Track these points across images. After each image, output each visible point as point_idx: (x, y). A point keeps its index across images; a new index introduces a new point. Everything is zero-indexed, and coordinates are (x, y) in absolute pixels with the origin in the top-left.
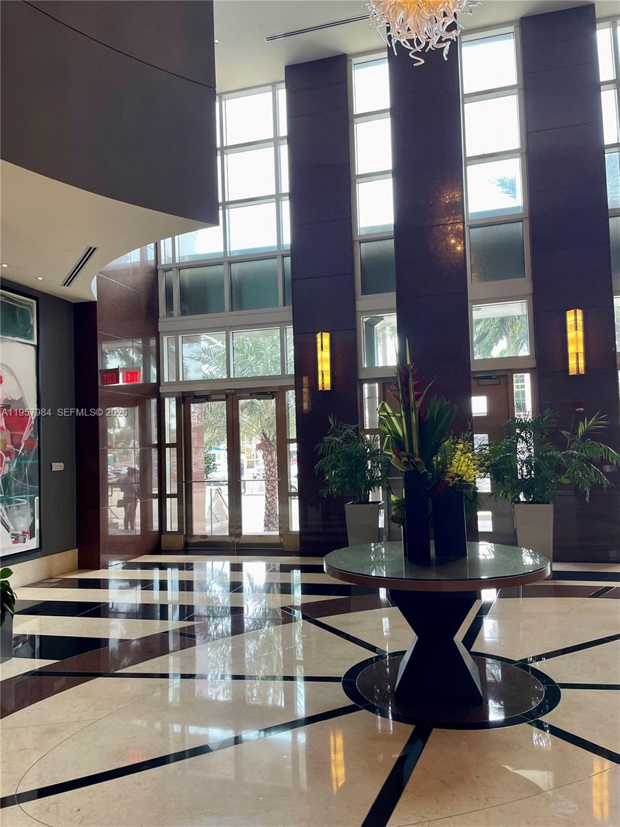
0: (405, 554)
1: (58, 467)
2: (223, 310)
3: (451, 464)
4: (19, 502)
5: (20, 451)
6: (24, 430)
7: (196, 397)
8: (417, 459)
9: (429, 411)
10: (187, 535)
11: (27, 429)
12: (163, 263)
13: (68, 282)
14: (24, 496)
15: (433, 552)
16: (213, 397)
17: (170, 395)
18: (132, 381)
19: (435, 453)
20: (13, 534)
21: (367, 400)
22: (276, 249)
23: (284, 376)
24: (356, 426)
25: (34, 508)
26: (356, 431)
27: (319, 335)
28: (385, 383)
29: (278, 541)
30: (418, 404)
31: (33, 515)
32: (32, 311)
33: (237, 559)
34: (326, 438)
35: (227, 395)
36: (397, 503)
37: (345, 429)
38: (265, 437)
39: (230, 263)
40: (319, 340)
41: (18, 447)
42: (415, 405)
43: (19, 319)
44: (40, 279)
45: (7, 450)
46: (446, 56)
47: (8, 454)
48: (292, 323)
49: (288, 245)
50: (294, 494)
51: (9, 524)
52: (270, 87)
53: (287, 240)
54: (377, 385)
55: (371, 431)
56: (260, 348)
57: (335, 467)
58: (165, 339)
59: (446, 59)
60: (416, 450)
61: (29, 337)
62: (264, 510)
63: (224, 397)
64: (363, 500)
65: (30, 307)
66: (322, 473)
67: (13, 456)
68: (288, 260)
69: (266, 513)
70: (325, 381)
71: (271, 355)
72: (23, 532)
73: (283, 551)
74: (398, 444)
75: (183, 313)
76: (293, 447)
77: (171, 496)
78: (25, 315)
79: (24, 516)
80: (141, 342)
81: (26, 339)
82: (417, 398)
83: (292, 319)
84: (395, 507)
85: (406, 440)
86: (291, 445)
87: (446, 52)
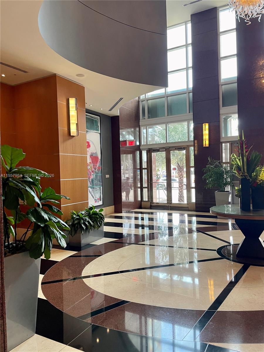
0: (241, 208)
1: (107, 176)
2: (165, 116)
3: (259, 176)
4: (96, 188)
5: (96, 171)
6: (97, 163)
7: (154, 150)
8: (246, 174)
9: (251, 157)
10: (151, 203)
11: (98, 163)
12: (141, 98)
13: (110, 110)
14: (98, 186)
15: (251, 208)
16: (160, 150)
17: (144, 150)
18: (131, 144)
19: (253, 172)
20: (95, 199)
21: (224, 150)
22: (186, 90)
23: (189, 141)
24: (219, 161)
25: (101, 190)
26: (219, 163)
27: (204, 124)
28: (232, 143)
29: (186, 206)
30: (247, 154)
31: (101, 193)
32: (98, 120)
33: (170, 212)
34: (207, 166)
35: (166, 149)
36: (238, 190)
37: (215, 162)
38: (179, 165)
39: (167, 97)
40: (204, 126)
41: (95, 169)
42: (245, 154)
43: (95, 124)
44: (102, 109)
45: (92, 170)
46: (260, 20)
47: (93, 172)
48: (193, 120)
49: (191, 88)
50: (193, 188)
51: (94, 196)
52: (184, 24)
53: (191, 86)
54: (228, 144)
55: (226, 163)
56: (177, 129)
57: (211, 177)
58: (142, 128)
59: (260, 21)
60: (246, 171)
61: (98, 130)
62: (178, 195)
63: (165, 150)
64: (222, 190)
65: (98, 119)
66: (205, 180)
67: (94, 172)
68: (191, 94)
69: (179, 196)
70: (206, 142)
71: (181, 132)
72: (98, 199)
73: (188, 210)
74: (239, 168)
75: (149, 117)
76: (192, 170)
77: (145, 188)
78: (96, 122)
79: (98, 193)
80: (133, 129)
81: (97, 131)
82: (246, 152)
83: (193, 118)
84: (237, 191)
85: (242, 167)
86: (192, 168)
87: (259, 18)
